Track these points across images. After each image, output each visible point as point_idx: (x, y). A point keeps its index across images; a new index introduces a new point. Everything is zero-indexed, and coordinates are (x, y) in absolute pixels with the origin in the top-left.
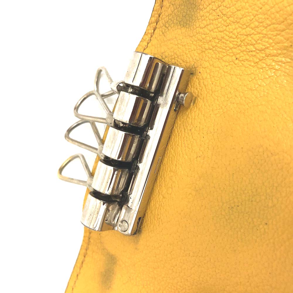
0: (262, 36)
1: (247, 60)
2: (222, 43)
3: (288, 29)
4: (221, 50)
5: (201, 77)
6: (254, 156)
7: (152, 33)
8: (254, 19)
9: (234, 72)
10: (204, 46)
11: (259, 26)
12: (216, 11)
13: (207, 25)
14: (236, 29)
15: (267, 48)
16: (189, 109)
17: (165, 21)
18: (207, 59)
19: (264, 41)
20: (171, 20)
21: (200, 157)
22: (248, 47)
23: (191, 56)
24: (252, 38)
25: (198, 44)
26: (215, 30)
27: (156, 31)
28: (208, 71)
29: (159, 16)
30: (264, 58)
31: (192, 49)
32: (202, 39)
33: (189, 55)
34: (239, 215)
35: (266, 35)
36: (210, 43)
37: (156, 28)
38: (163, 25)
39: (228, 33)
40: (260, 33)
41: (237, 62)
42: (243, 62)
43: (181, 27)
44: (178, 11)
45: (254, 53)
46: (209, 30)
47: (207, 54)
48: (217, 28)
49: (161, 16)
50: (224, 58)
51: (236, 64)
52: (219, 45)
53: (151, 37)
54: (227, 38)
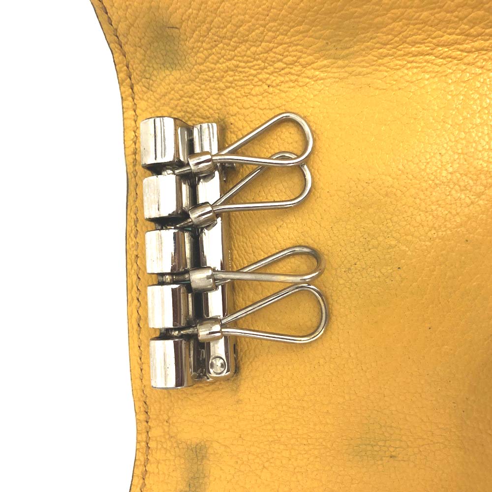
0: (286, 45)
1: (282, 82)
2: (240, 74)
3: (313, 26)
4: (243, 83)
5: (236, 129)
6: (347, 195)
7: (132, 94)
8: (265, 30)
9: (274, 105)
10: (217, 86)
11: (276, 36)
12: (207, 36)
13: (207, 58)
14: (248, 49)
15: (300, 57)
16: (239, 174)
17: (140, 71)
18: (232, 102)
19: (293, 51)
20: (149, 66)
21: (281, 226)
22: (276, 65)
23: (208, 106)
24: (275, 53)
25: (208, 87)
26: (221, 61)
27: (135, 89)
28: (242, 118)
29: (128, 67)
30: (302, 71)
31: (205, 96)
32: (210, 79)
33: (205, 107)
34: (361, 275)
35: (290, 43)
36: (224, 80)
37: (133, 84)
38: (141, 78)
39: (240, 58)
40: (281, 44)
41: (271, 89)
42: (279, 87)
43: (170, 72)
44: (152, 52)
45: (287, 70)
46: (213, 63)
47: (229, 96)
48: (223, 57)
49: (130, 66)
50: (253, 92)
51: (272, 94)
52: (237, 78)
53: (133, 100)
54: (242, 64)
